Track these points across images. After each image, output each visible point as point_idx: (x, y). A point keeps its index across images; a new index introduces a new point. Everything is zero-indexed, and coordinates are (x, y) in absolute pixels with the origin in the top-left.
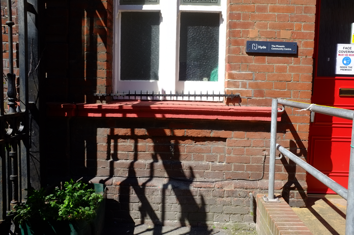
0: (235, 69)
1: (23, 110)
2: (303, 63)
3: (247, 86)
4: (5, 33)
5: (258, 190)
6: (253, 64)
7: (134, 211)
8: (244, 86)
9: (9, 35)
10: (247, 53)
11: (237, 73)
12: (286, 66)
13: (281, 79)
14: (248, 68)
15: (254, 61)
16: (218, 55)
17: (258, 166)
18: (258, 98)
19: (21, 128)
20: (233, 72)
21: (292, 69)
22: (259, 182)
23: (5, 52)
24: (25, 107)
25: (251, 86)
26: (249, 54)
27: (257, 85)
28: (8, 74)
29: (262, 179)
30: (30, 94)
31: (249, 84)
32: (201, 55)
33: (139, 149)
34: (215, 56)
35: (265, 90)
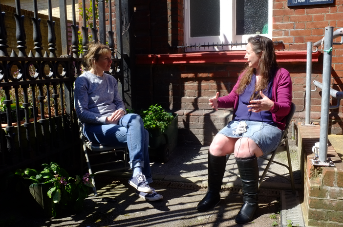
0: (278, 21)
1: (119, 58)
2: (340, 11)
3: (289, 34)
4: (107, 7)
5: (299, 119)
6: (294, 15)
7: (200, 135)
8: (286, 34)
9: (109, 8)
10: (289, 7)
11: (280, 24)
12: (324, 15)
13: (319, 26)
14: (289, 19)
15: (295, 13)
16: (268, 12)
17: (299, 100)
18: (298, 44)
19: (118, 70)
20: (277, 23)
21: (329, 17)
22: (300, 113)
23: (107, 20)
24: (120, 56)
25: (292, 34)
26: (291, 7)
27: (297, 33)
28: (109, 32)
29: (303, 111)
30: (124, 47)
31: (291, 32)
32: (254, 13)
33: (202, 88)
34: (266, 13)
35: (305, 37)
